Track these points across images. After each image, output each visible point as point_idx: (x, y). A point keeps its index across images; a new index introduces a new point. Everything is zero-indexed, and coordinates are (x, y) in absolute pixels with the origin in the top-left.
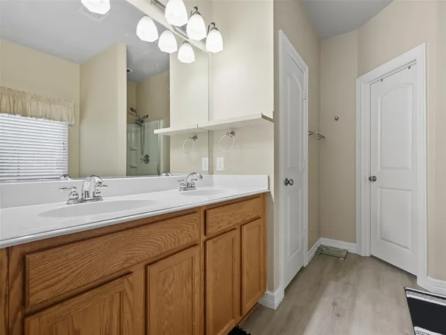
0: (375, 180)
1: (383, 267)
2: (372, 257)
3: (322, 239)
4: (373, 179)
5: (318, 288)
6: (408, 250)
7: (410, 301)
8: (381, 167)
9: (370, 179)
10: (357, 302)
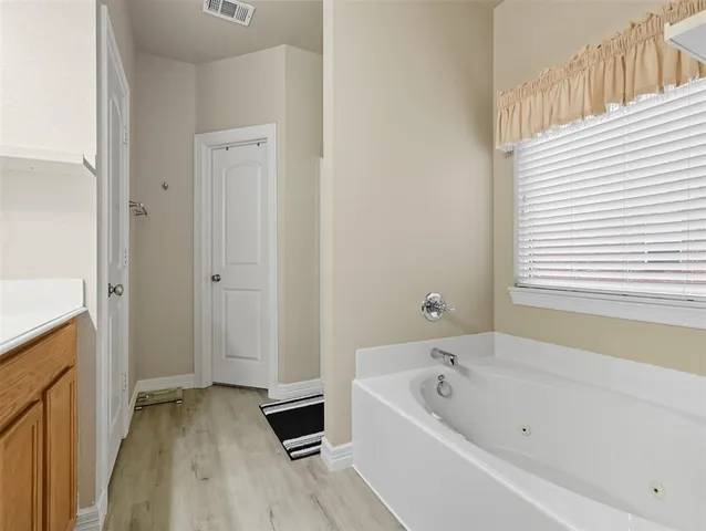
0: (218, 280)
1: (231, 392)
2: (215, 384)
3: (140, 382)
4: (216, 279)
5: (161, 458)
6: (256, 362)
7: (270, 418)
8: (226, 263)
9: (213, 279)
10: (220, 448)
